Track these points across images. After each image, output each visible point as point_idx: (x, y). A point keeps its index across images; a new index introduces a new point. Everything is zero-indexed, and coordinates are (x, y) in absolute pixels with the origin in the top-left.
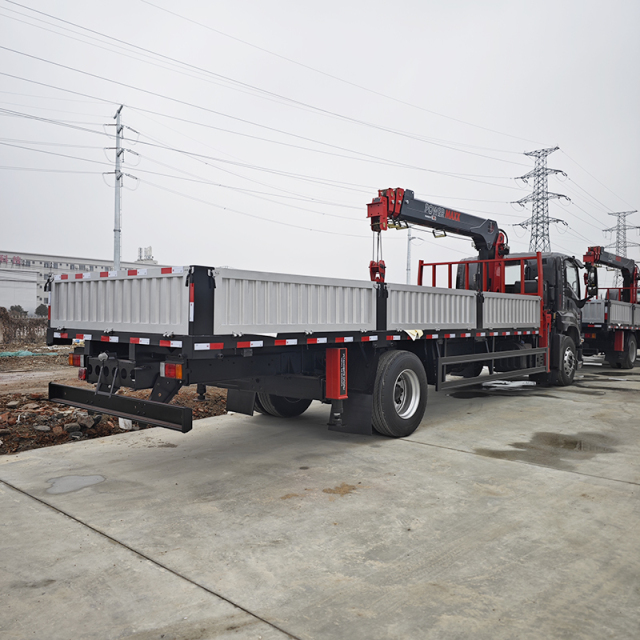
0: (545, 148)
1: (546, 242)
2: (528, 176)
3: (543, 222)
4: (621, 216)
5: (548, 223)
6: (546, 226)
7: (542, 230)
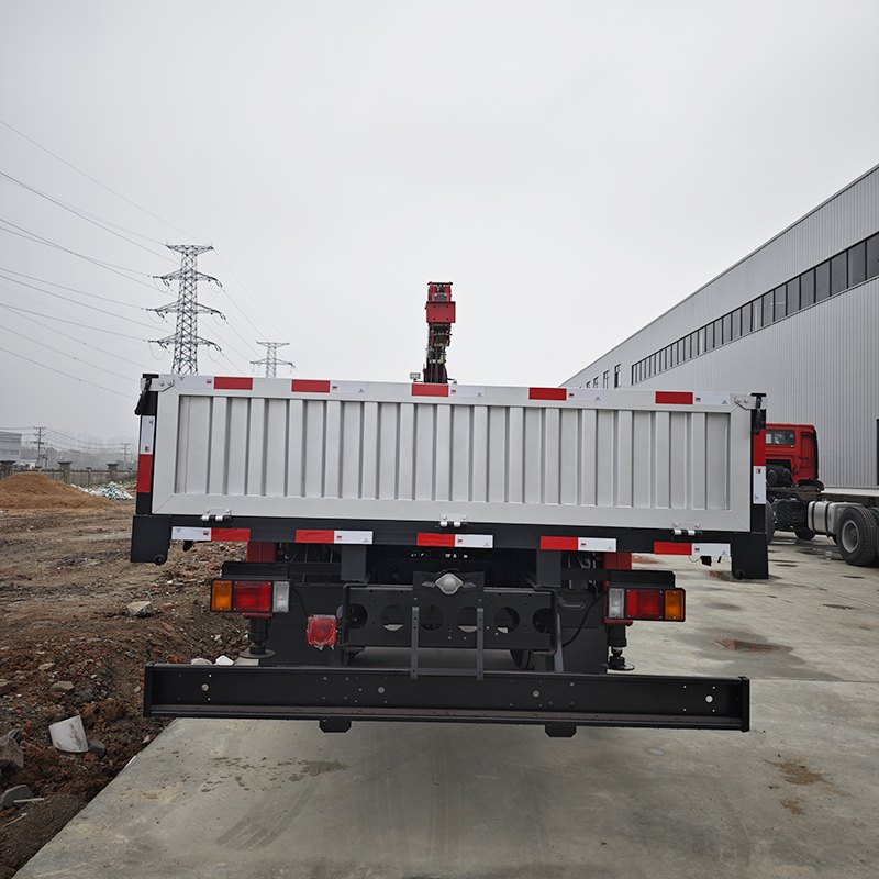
0: (196, 244)
1: (194, 369)
2: (171, 278)
3: (190, 342)
4: (272, 346)
5: (196, 345)
6: (193, 349)
7: (188, 354)
